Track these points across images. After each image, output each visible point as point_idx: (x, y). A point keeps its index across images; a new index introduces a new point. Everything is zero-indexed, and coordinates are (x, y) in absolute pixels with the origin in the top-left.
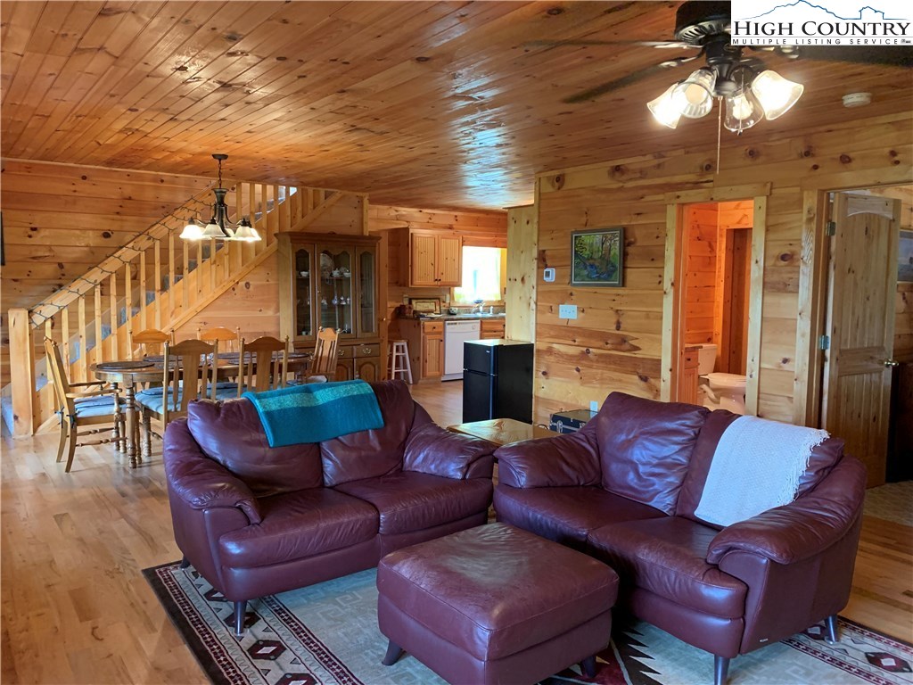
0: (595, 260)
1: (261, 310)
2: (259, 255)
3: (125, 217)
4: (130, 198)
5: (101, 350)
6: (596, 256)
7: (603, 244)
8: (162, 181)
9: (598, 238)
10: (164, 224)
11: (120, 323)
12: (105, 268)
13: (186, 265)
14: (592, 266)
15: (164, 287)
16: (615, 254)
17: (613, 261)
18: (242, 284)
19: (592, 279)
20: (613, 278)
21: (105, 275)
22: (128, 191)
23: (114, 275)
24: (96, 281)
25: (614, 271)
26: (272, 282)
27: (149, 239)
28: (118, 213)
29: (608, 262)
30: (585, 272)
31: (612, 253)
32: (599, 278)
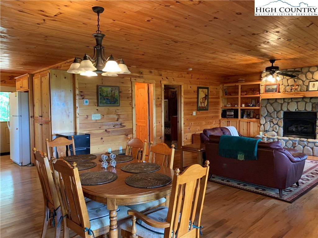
0: (109, 97)
6: (109, 95)
7: (112, 91)
9: (109, 89)
14: (107, 99)
16: (116, 95)
17: (116, 97)
19: (107, 104)
20: (116, 104)
25: (116, 101)
29: (114, 98)
30: (105, 101)
31: (115, 95)
32: (111, 104)
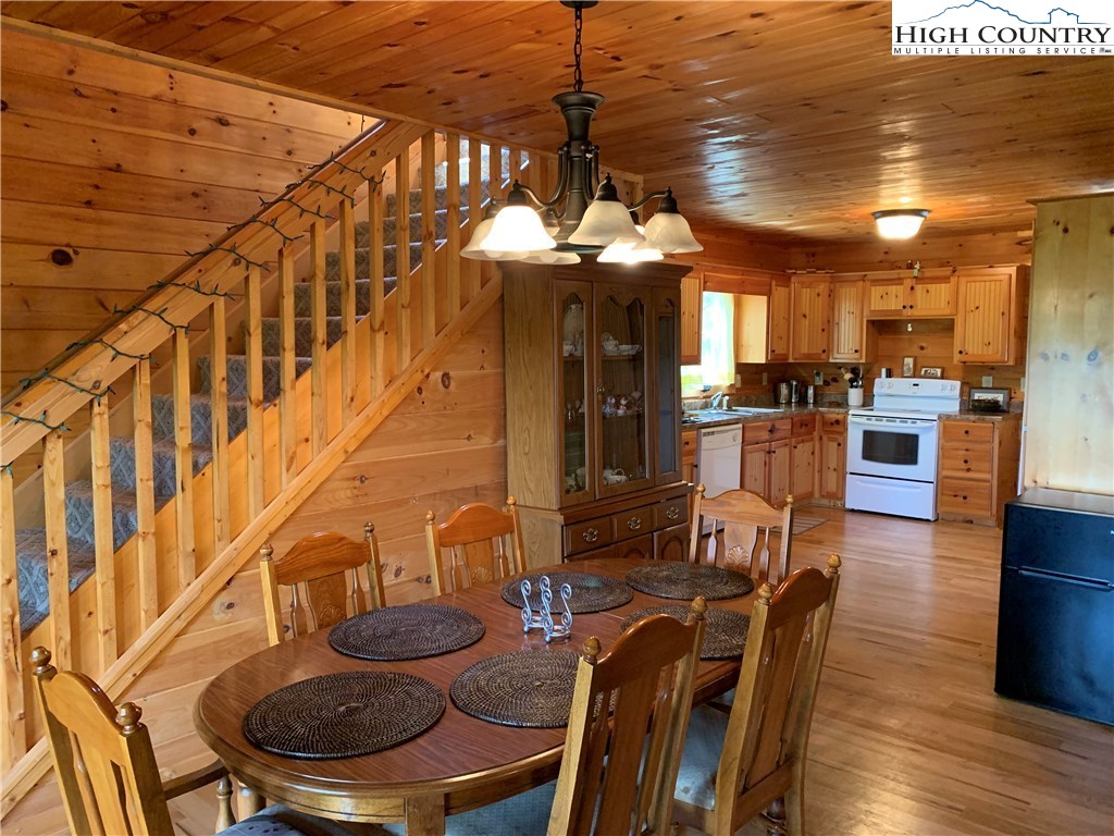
1: (469, 438)
2: (467, 307)
3: (106, 215)
4: (118, 168)
5: (111, 583)
8: (192, 132)
10: (272, 223)
11: (163, 494)
12: (122, 346)
13: (321, 333)
15: (273, 391)
18: (438, 375)
21: (124, 365)
22: (114, 150)
23: (146, 365)
24: (97, 384)
26: (489, 370)
27: (236, 263)
28: (88, 203)
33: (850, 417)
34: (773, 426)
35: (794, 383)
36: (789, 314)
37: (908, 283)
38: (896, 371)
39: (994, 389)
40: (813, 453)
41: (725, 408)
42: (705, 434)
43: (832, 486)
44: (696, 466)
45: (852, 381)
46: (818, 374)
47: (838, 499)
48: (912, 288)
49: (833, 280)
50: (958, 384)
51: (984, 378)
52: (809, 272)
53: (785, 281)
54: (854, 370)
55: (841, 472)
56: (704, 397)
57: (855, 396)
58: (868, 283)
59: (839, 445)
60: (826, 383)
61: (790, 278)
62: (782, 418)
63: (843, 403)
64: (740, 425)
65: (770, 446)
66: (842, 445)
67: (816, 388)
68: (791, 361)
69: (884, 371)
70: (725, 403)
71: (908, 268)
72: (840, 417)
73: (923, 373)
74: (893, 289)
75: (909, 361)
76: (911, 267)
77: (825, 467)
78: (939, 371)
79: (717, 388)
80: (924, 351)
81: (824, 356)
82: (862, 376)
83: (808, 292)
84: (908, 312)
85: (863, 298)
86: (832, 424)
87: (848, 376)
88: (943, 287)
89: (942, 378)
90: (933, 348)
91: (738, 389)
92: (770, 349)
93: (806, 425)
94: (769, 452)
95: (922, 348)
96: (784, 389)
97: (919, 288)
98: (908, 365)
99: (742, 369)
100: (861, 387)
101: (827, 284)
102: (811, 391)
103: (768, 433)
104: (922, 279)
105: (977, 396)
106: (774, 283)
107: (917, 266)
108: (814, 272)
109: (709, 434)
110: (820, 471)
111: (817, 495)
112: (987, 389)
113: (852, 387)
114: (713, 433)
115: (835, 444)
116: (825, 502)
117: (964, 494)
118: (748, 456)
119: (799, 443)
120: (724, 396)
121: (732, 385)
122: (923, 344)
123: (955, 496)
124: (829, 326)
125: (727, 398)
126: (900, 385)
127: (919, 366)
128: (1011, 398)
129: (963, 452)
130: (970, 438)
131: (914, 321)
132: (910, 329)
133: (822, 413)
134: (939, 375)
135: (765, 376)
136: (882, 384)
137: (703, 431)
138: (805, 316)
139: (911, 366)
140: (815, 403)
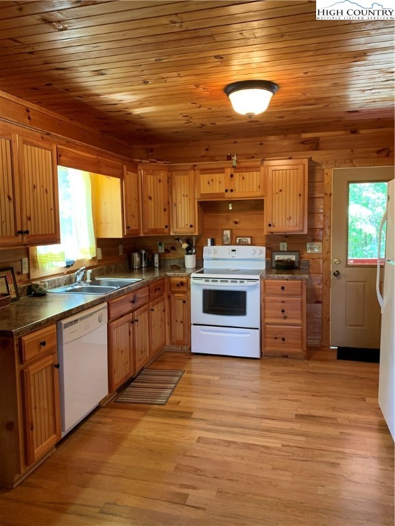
33: (192, 279)
34: (135, 297)
35: (143, 252)
36: (138, 196)
37: (229, 171)
38: (218, 240)
39: (289, 252)
40: (164, 311)
41: (89, 280)
42: (66, 326)
43: (179, 335)
44: (58, 366)
45: (188, 249)
46: (160, 244)
47: (184, 345)
48: (232, 176)
49: (170, 170)
50: (264, 249)
51: (281, 244)
52: (151, 162)
53: (134, 168)
54: (188, 240)
55: (187, 324)
56: (68, 273)
57: (190, 261)
58: (198, 172)
59: (184, 302)
60: (167, 251)
61: (136, 165)
62: (141, 288)
63: (181, 266)
64: (106, 304)
65: (133, 316)
66: (186, 302)
67: (160, 255)
68: (142, 235)
69: (209, 241)
70: (88, 276)
71: (228, 159)
72: (184, 280)
73: (238, 241)
74: (217, 176)
75: (227, 233)
76: (229, 158)
77: (173, 321)
78: (249, 239)
79: (80, 262)
80: (237, 225)
81: (166, 230)
82: (194, 245)
83: (152, 179)
84: (229, 195)
85: (195, 183)
86: (178, 285)
87: (185, 246)
88: (255, 174)
89: (252, 244)
90: (246, 222)
91: (99, 261)
92: (126, 226)
93: (159, 289)
94: (133, 322)
95: (236, 223)
96: (136, 258)
97: (236, 175)
98: (227, 235)
99: (102, 243)
100: (194, 254)
101: (166, 173)
102: (156, 258)
103: (130, 304)
104: (240, 168)
105: (277, 257)
106: (125, 167)
107: (235, 158)
108: (156, 162)
109: (71, 323)
110: (170, 323)
111: (168, 343)
112: (283, 252)
113: (188, 254)
114: (76, 321)
115: (181, 302)
116: (174, 348)
117: (283, 336)
118: (114, 332)
119: (153, 306)
120: (87, 268)
121: (94, 259)
122: (237, 220)
123: (276, 338)
124: (169, 207)
125: (90, 271)
126: (223, 251)
127: (234, 237)
128: (301, 258)
129: (281, 304)
130: (285, 292)
131: (234, 202)
132: (231, 208)
133: (169, 277)
134: (249, 242)
135: (121, 247)
136: (209, 251)
137: (64, 322)
138: (150, 198)
139: (229, 236)
140: (160, 267)
